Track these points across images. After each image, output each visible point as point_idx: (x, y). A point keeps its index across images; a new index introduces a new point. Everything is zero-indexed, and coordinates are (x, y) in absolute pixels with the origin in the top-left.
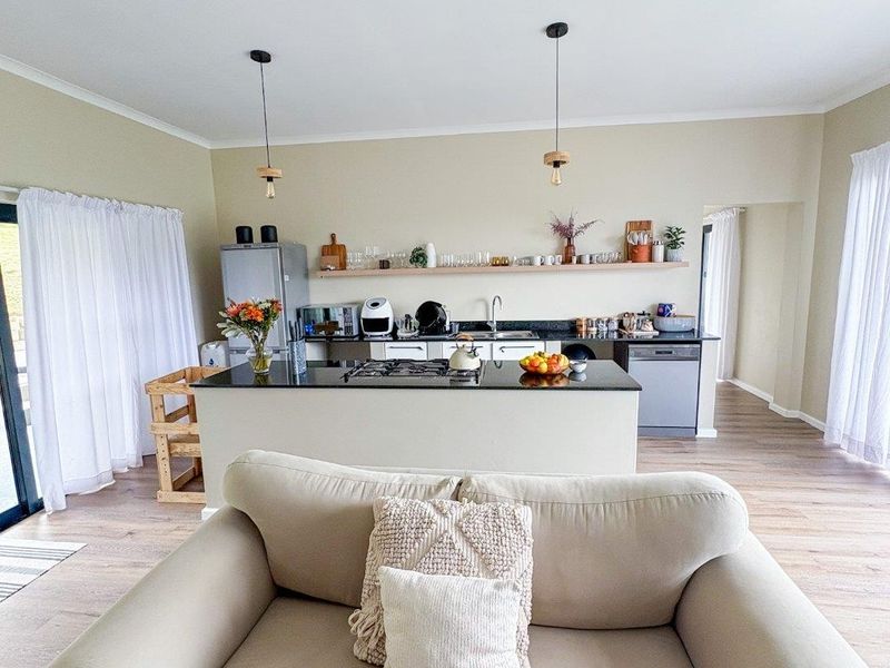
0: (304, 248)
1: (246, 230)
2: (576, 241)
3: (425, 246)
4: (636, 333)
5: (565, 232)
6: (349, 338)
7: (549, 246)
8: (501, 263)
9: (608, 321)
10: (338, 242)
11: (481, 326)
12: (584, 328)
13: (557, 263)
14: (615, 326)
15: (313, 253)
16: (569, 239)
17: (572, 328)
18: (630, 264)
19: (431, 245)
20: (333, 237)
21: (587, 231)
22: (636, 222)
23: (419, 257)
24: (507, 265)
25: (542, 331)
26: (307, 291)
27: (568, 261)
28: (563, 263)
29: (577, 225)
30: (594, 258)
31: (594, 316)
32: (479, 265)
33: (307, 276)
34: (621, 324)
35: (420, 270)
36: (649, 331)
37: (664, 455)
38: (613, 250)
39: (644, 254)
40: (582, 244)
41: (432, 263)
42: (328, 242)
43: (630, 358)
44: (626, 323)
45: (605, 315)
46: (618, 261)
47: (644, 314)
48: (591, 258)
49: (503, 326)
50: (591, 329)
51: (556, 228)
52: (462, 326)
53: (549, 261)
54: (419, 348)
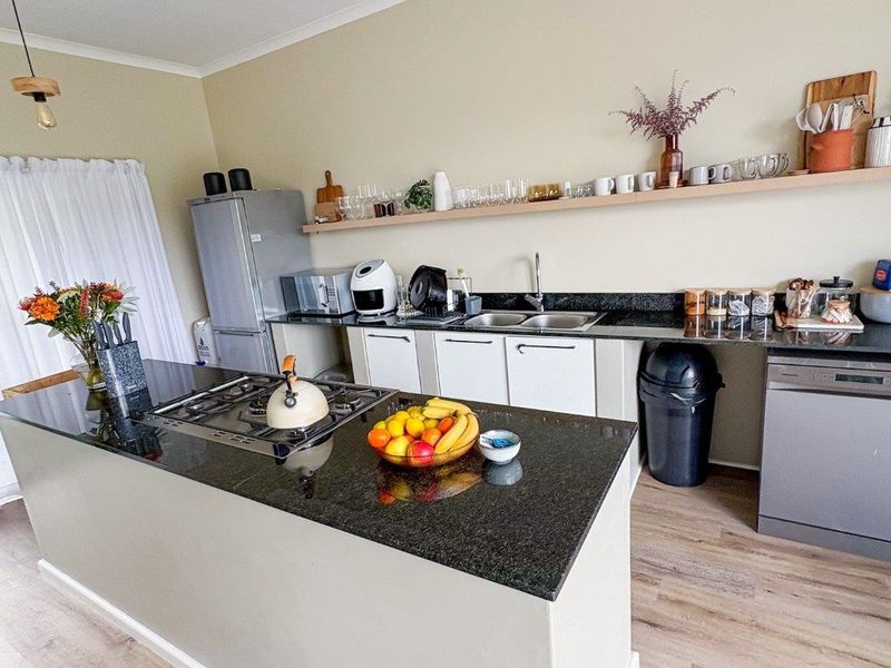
0: (300, 194)
1: (215, 178)
2: (685, 140)
3: (433, 177)
4: (806, 325)
5: (664, 126)
8: (547, 195)
9: (752, 296)
10: (335, 182)
11: (520, 302)
12: (699, 310)
13: (644, 187)
14: (765, 306)
15: (310, 199)
16: (669, 140)
17: (676, 308)
18: (804, 179)
19: (441, 175)
20: (328, 175)
21: (699, 117)
22: (828, 82)
23: (420, 196)
24: (556, 198)
25: (612, 311)
26: (308, 252)
27: (662, 183)
28: (657, 187)
29: (686, 104)
30: (718, 174)
31: (719, 284)
32: (510, 201)
34: (779, 302)
35: (425, 215)
36: (841, 321)
38: (764, 152)
39: (840, 150)
40: (695, 145)
41: (442, 202)
42: (323, 184)
43: (771, 385)
44: (790, 302)
46: (775, 173)
47: (836, 282)
48: (710, 173)
49: (555, 302)
50: (713, 312)
51: (637, 119)
52: (491, 301)
53: (625, 186)
54: (405, 338)
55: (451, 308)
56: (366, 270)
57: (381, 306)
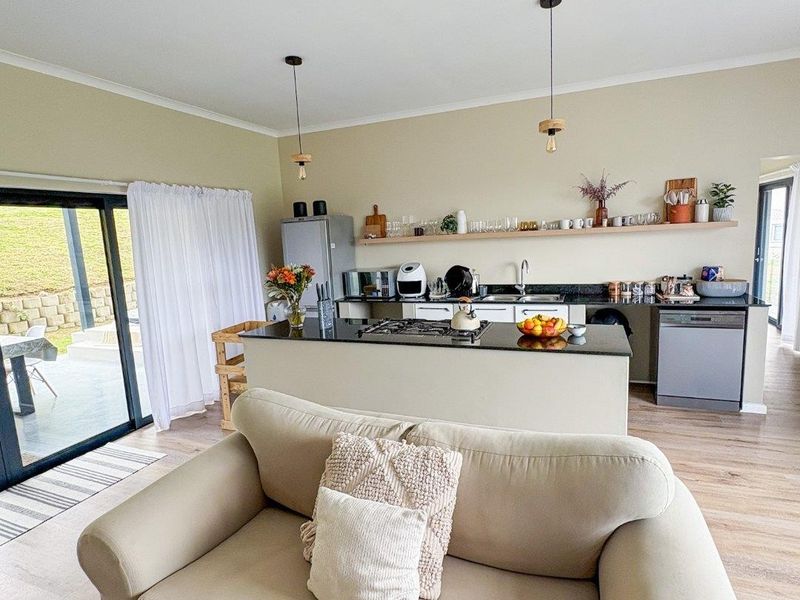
0: (351, 219)
1: (302, 206)
2: (609, 204)
3: (456, 213)
4: (673, 298)
5: (597, 194)
6: (386, 299)
7: (580, 209)
8: (529, 228)
9: (644, 285)
10: (380, 213)
11: (510, 289)
12: (617, 293)
13: (587, 226)
14: (651, 290)
15: (359, 223)
16: (601, 202)
17: (604, 291)
18: (668, 226)
19: (462, 212)
20: (375, 208)
21: (618, 192)
22: (676, 181)
23: (450, 224)
24: (536, 229)
25: (569, 294)
26: (353, 258)
27: (598, 224)
28: (594, 226)
29: (609, 187)
30: (627, 220)
31: (628, 279)
32: (507, 230)
33: (353, 243)
34: (659, 290)
35: (452, 236)
36: (689, 296)
37: (693, 428)
38: (649, 211)
39: (685, 214)
40: (613, 206)
41: (462, 229)
42: (371, 213)
43: (662, 324)
44: (664, 288)
45: (639, 279)
46: (655, 223)
47: (684, 278)
48: (623, 220)
49: (533, 289)
50: (624, 293)
51: (585, 191)
52: (491, 289)
53: (578, 224)
54: (446, 309)
55: (474, 291)
56: (409, 269)
57: (419, 291)
